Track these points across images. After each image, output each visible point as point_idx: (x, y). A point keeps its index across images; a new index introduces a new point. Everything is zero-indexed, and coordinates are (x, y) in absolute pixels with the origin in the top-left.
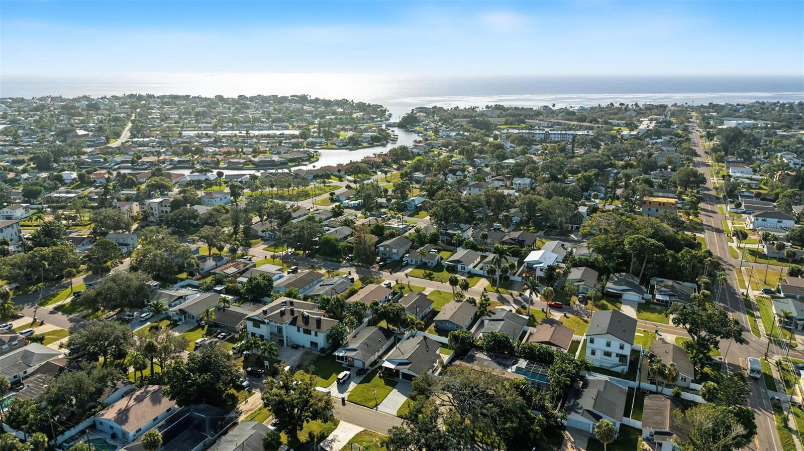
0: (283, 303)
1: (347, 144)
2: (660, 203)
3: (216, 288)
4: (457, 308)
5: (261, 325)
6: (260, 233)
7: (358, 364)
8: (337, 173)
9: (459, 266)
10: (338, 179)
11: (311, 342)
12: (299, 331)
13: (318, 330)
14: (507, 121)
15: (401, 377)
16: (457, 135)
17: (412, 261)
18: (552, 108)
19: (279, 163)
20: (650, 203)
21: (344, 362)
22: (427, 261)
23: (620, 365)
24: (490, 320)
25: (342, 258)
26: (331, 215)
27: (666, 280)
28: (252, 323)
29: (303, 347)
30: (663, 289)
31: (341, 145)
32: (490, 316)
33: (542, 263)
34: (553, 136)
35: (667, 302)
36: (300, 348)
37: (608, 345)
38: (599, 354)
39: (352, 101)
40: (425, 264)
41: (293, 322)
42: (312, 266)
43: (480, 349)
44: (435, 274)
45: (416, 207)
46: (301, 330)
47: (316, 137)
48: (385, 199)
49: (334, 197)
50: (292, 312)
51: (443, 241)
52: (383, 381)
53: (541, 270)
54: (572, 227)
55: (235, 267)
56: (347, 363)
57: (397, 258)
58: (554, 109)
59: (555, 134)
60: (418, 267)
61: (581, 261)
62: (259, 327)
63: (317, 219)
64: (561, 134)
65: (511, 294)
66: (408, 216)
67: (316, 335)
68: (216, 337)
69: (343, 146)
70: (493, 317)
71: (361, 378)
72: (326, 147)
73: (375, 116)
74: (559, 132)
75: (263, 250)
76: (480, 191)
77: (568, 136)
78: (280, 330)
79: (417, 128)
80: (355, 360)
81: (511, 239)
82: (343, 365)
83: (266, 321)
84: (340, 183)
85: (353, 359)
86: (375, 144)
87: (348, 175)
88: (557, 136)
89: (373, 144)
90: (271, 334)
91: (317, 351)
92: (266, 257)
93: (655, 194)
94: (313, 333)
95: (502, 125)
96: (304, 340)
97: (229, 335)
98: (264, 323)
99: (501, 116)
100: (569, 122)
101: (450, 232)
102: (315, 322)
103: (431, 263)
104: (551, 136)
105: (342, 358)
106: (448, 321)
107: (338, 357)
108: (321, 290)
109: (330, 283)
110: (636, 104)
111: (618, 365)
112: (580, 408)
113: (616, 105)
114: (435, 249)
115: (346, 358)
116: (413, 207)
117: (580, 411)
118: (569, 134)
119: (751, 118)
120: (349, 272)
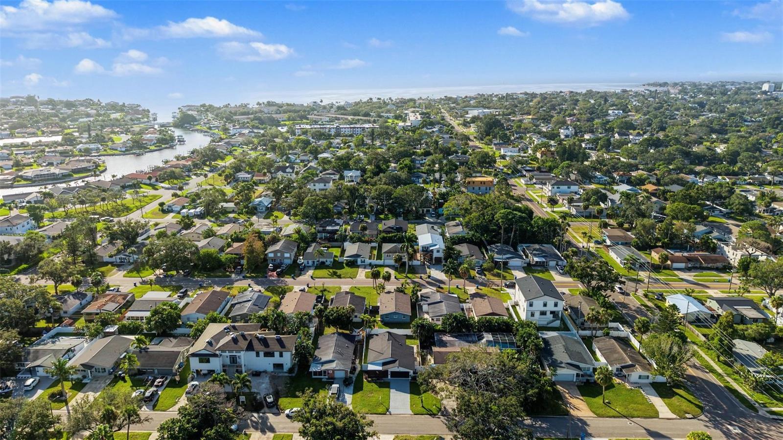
0: (225, 329)
1: (132, 148)
2: (481, 182)
3: (108, 330)
4: (394, 299)
5: (211, 359)
6: (106, 259)
7: (340, 375)
8: (148, 182)
9: (359, 260)
10: (151, 188)
11: (274, 364)
12: (258, 355)
13: (283, 350)
14: (290, 117)
15: (389, 376)
16: (250, 132)
17: (308, 263)
18: (320, 103)
19: (60, 175)
20: (474, 182)
21: (322, 377)
22: (324, 260)
23: (554, 321)
24: (429, 304)
25: (228, 271)
26: (180, 227)
27: (531, 245)
28: (197, 359)
29: (265, 372)
30: (534, 252)
31: (124, 149)
32: (427, 301)
33: (436, 245)
34: (344, 130)
35: (544, 262)
36: (262, 374)
37: (545, 305)
38: (537, 315)
39: (99, 101)
40: (323, 263)
41: (250, 347)
42: (200, 285)
43: (443, 332)
44: (339, 272)
45: (267, 208)
46: (262, 354)
47: (86, 143)
48: (233, 204)
49: (165, 207)
50: (243, 336)
51: (321, 238)
52: (375, 386)
53: (438, 251)
54: (423, 210)
55: (113, 301)
56: (327, 377)
57: (288, 262)
58: (322, 104)
59: (345, 128)
60: (317, 268)
61: (459, 239)
62: (208, 361)
63: (169, 233)
64: (351, 128)
65: (421, 278)
66: (264, 218)
67: (281, 355)
68: (152, 385)
69: (127, 150)
70: (430, 301)
71: (352, 388)
72: (105, 153)
73: (140, 116)
74: (348, 126)
75: (124, 276)
76: (325, 185)
77: (357, 130)
78: (234, 359)
79: (198, 127)
80: (335, 372)
81: (389, 227)
82: (323, 380)
83: (217, 352)
84: (155, 191)
85: (333, 371)
86: (163, 146)
87: (161, 182)
88: (347, 130)
89: (161, 146)
90: (224, 366)
91: (283, 372)
92: (135, 284)
93: (474, 175)
94: (277, 354)
95: (285, 121)
96: (266, 363)
97: (166, 380)
98: (215, 355)
99: (278, 112)
100: (345, 117)
101: (329, 228)
102: (276, 342)
103: (329, 261)
104: (342, 130)
105: (320, 373)
106: (395, 313)
107: (316, 373)
108: (240, 308)
109: (246, 300)
110: (390, 99)
111: (553, 321)
112: (561, 363)
113: (375, 100)
114: (323, 247)
115: (325, 372)
116: (264, 209)
117: (563, 365)
118: (358, 128)
119: (485, 108)
120: (249, 285)
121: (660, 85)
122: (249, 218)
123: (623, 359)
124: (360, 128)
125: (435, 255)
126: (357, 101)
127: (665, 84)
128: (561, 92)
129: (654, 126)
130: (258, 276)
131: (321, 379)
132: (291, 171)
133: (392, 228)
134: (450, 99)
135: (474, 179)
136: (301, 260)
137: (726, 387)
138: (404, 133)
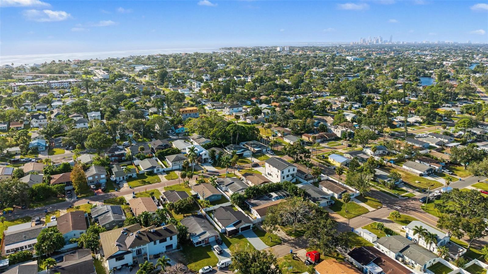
0: (123, 233)
2: (191, 111)
7: (212, 240)
9: (155, 170)
11: (166, 246)
12: (155, 243)
13: (173, 234)
17: (120, 179)
20: (186, 111)
22: (131, 175)
24: (226, 186)
25: (59, 197)
27: (248, 142)
29: (161, 253)
33: (203, 151)
35: (260, 150)
37: (289, 171)
38: (285, 177)
40: (130, 177)
41: (151, 240)
43: (249, 198)
44: (146, 180)
45: (46, 147)
46: (158, 242)
50: (140, 233)
52: (237, 240)
53: (205, 155)
56: (205, 243)
57: (105, 181)
60: (128, 181)
66: (49, 155)
67: (171, 239)
70: (226, 184)
71: (225, 245)
76: (85, 125)
78: (139, 251)
85: (208, 238)
88: (56, 84)
90: (133, 259)
91: (173, 250)
94: (168, 239)
96: (161, 248)
98: (128, 252)
100: (44, 75)
101: (117, 153)
102: (165, 231)
103: (134, 175)
104: (52, 84)
105: (200, 242)
106: (213, 195)
107: (197, 243)
108: (104, 219)
109: (104, 212)
110: (69, 60)
111: (292, 179)
112: (318, 198)
113: (57, 62)
114: (122, 166)
115: (203, 241)
116: (44, 148)
117: (320, 199)
118: (65, 82)
119: (144, 64)
120: (88, 203)
121: (229, 49)
122: (36, 157)
123: (340, 189)
124: (67, 82)
125: (204, 157)
126: (44, 63)
127: (230, 49)
128: (181, 54)
129: (247, 71)
130: (89, 195)
131: (202, 245)
132: (43, 117)
133: (162, 146)
134: (113, 60)
135: (186, 109)
136: (113, 178)
137: (381, 191)
138: (102, 83)
